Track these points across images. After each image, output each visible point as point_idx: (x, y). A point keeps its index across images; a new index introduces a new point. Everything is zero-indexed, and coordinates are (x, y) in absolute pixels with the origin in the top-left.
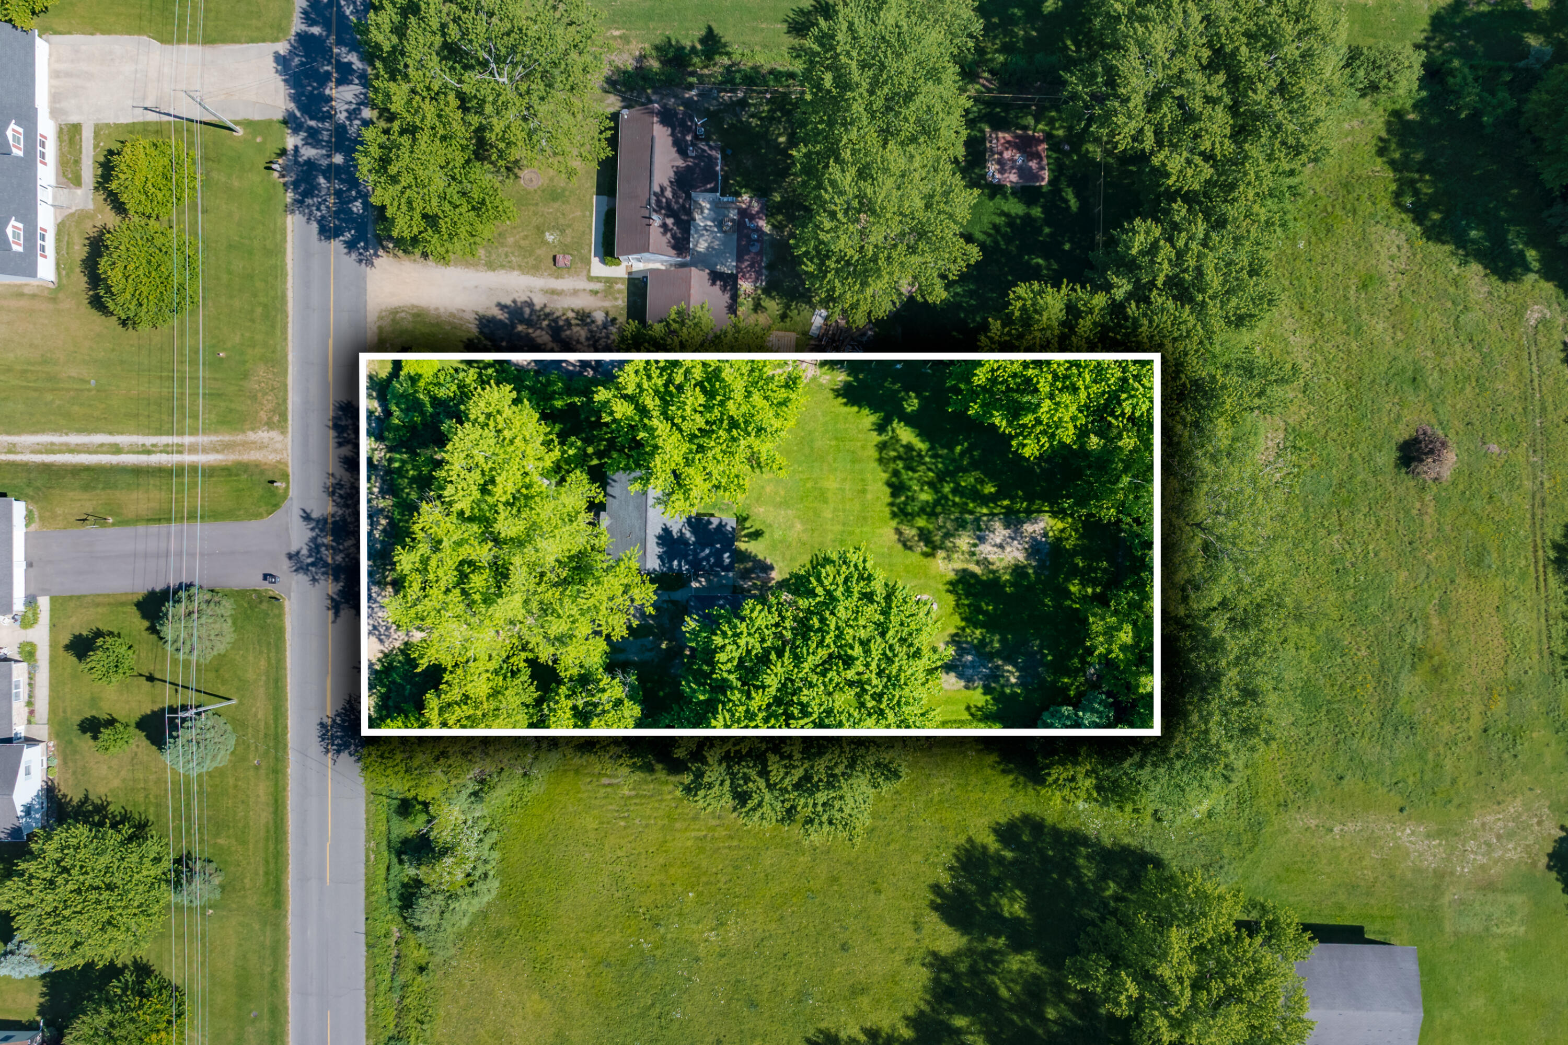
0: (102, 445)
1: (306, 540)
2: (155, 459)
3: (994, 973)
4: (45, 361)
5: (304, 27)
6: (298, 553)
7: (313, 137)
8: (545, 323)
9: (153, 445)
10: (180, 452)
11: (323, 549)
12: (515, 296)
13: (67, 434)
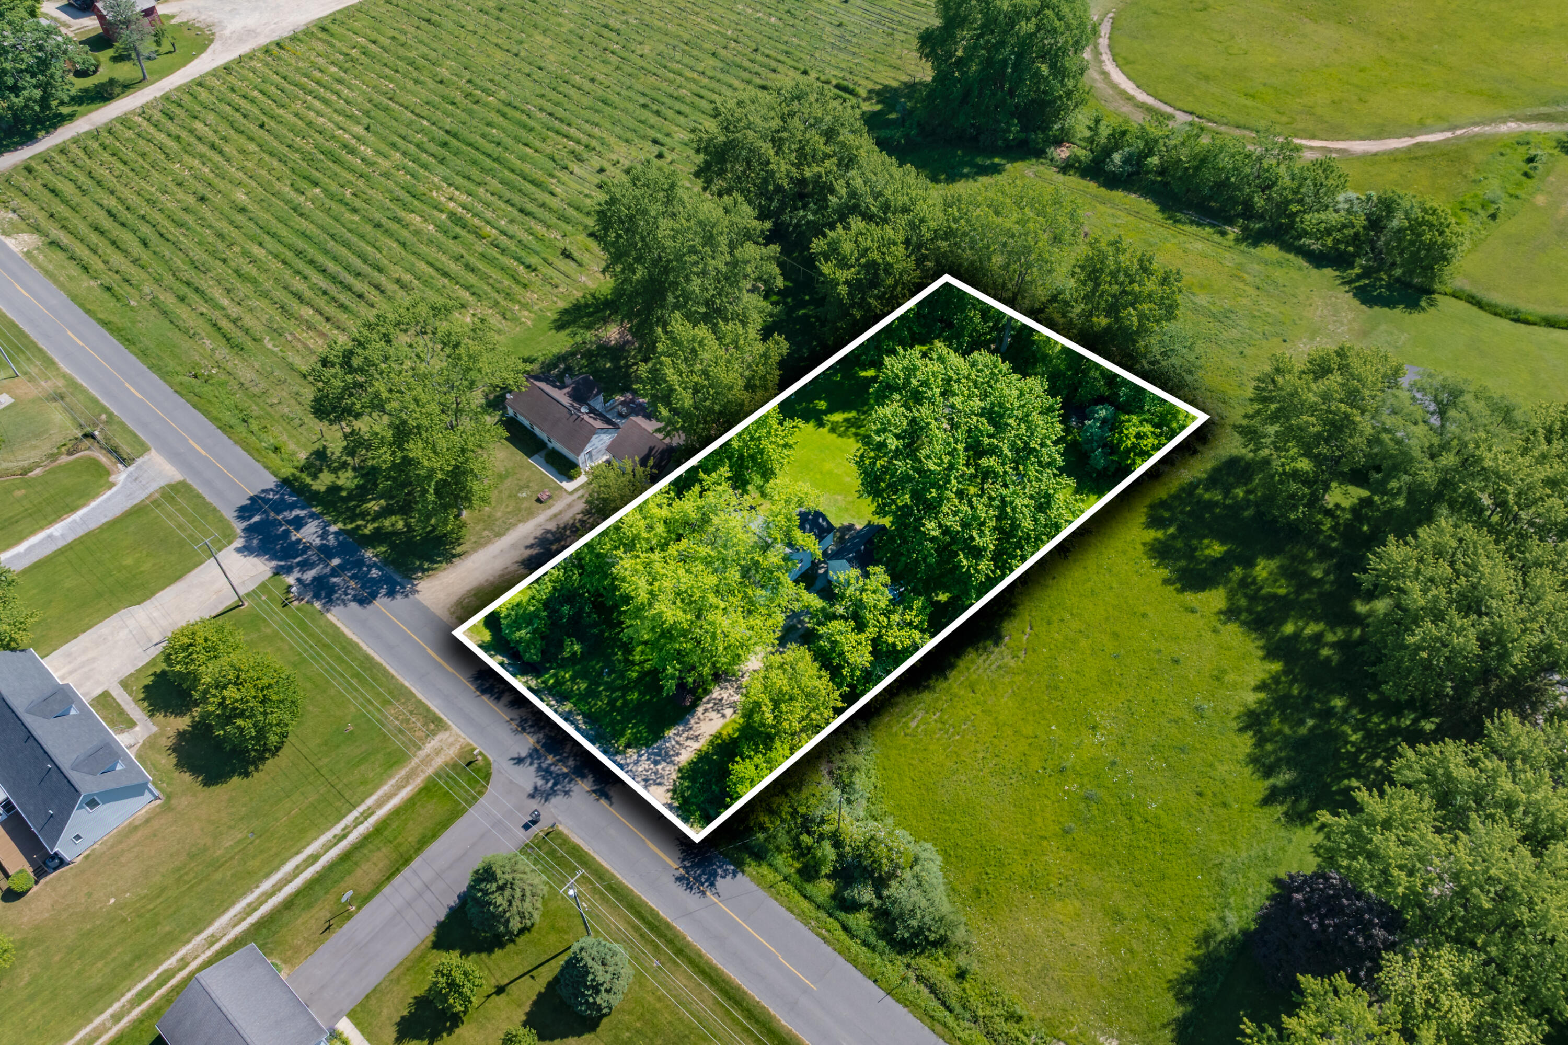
0: (297, 867)
1: (534, 774)
2: (354, 837)
3: (1261, 588)
4: (192, 856)
5: (246, 524)
6: (536, 788)
7: (305, 565)
8: (568, 532)
9: (343, 829)
10: (373, 813)
11: (553, 768)
12: (534, 535)
13: (257, 887)
